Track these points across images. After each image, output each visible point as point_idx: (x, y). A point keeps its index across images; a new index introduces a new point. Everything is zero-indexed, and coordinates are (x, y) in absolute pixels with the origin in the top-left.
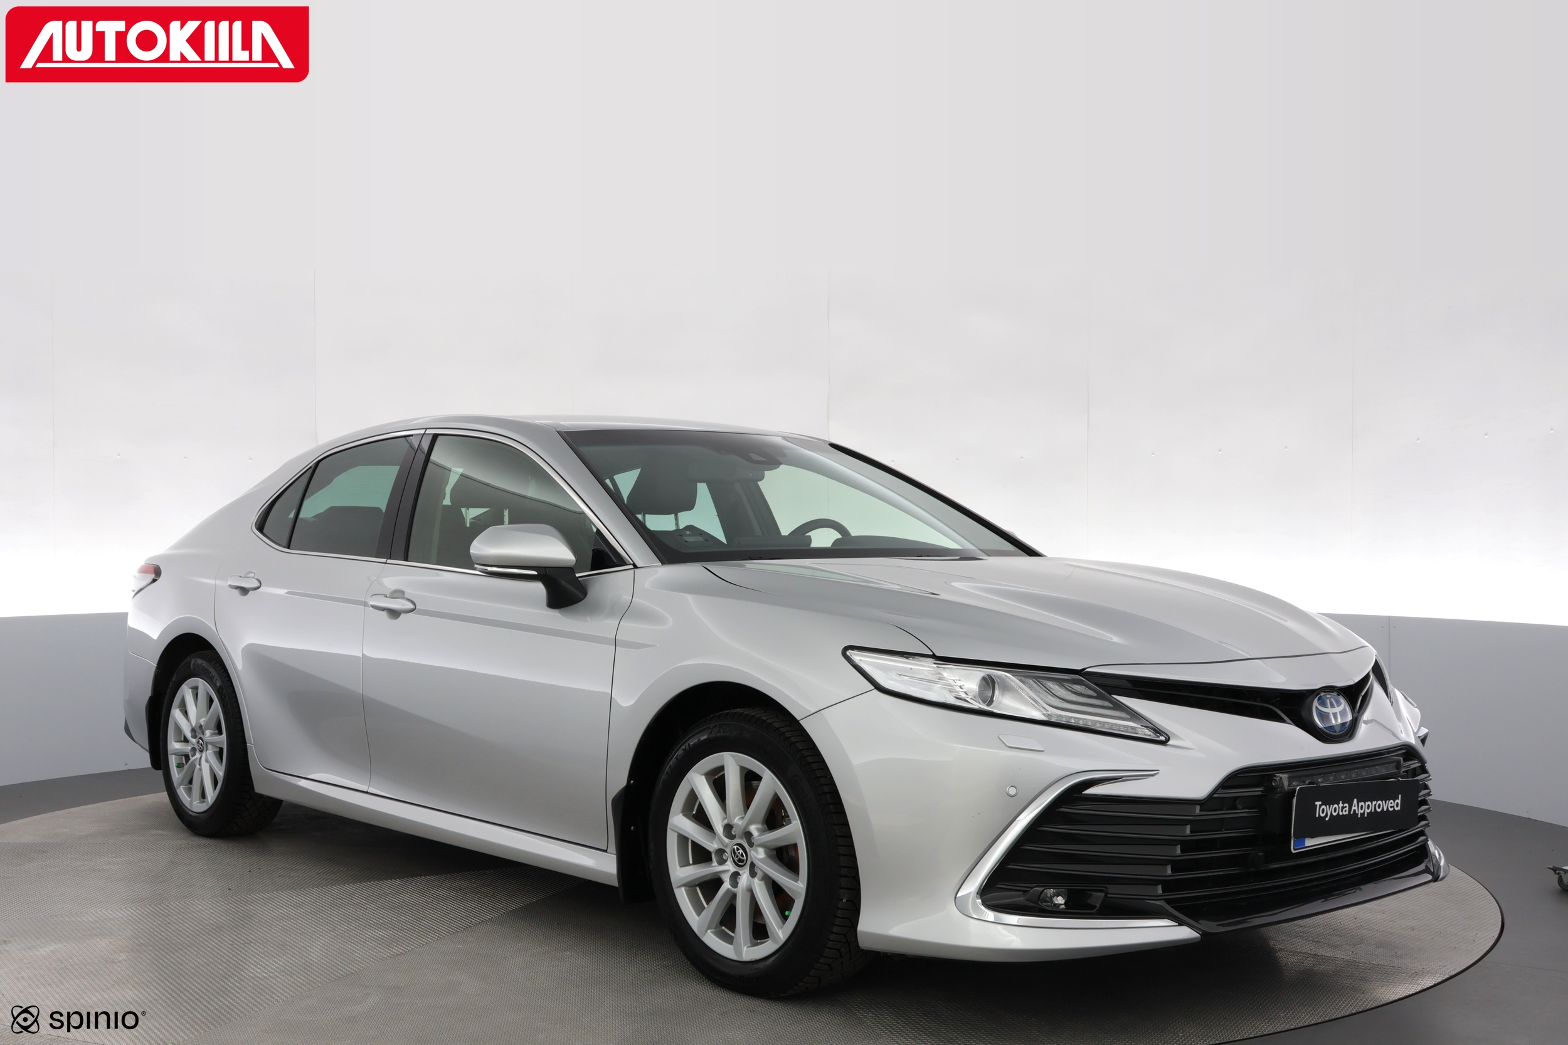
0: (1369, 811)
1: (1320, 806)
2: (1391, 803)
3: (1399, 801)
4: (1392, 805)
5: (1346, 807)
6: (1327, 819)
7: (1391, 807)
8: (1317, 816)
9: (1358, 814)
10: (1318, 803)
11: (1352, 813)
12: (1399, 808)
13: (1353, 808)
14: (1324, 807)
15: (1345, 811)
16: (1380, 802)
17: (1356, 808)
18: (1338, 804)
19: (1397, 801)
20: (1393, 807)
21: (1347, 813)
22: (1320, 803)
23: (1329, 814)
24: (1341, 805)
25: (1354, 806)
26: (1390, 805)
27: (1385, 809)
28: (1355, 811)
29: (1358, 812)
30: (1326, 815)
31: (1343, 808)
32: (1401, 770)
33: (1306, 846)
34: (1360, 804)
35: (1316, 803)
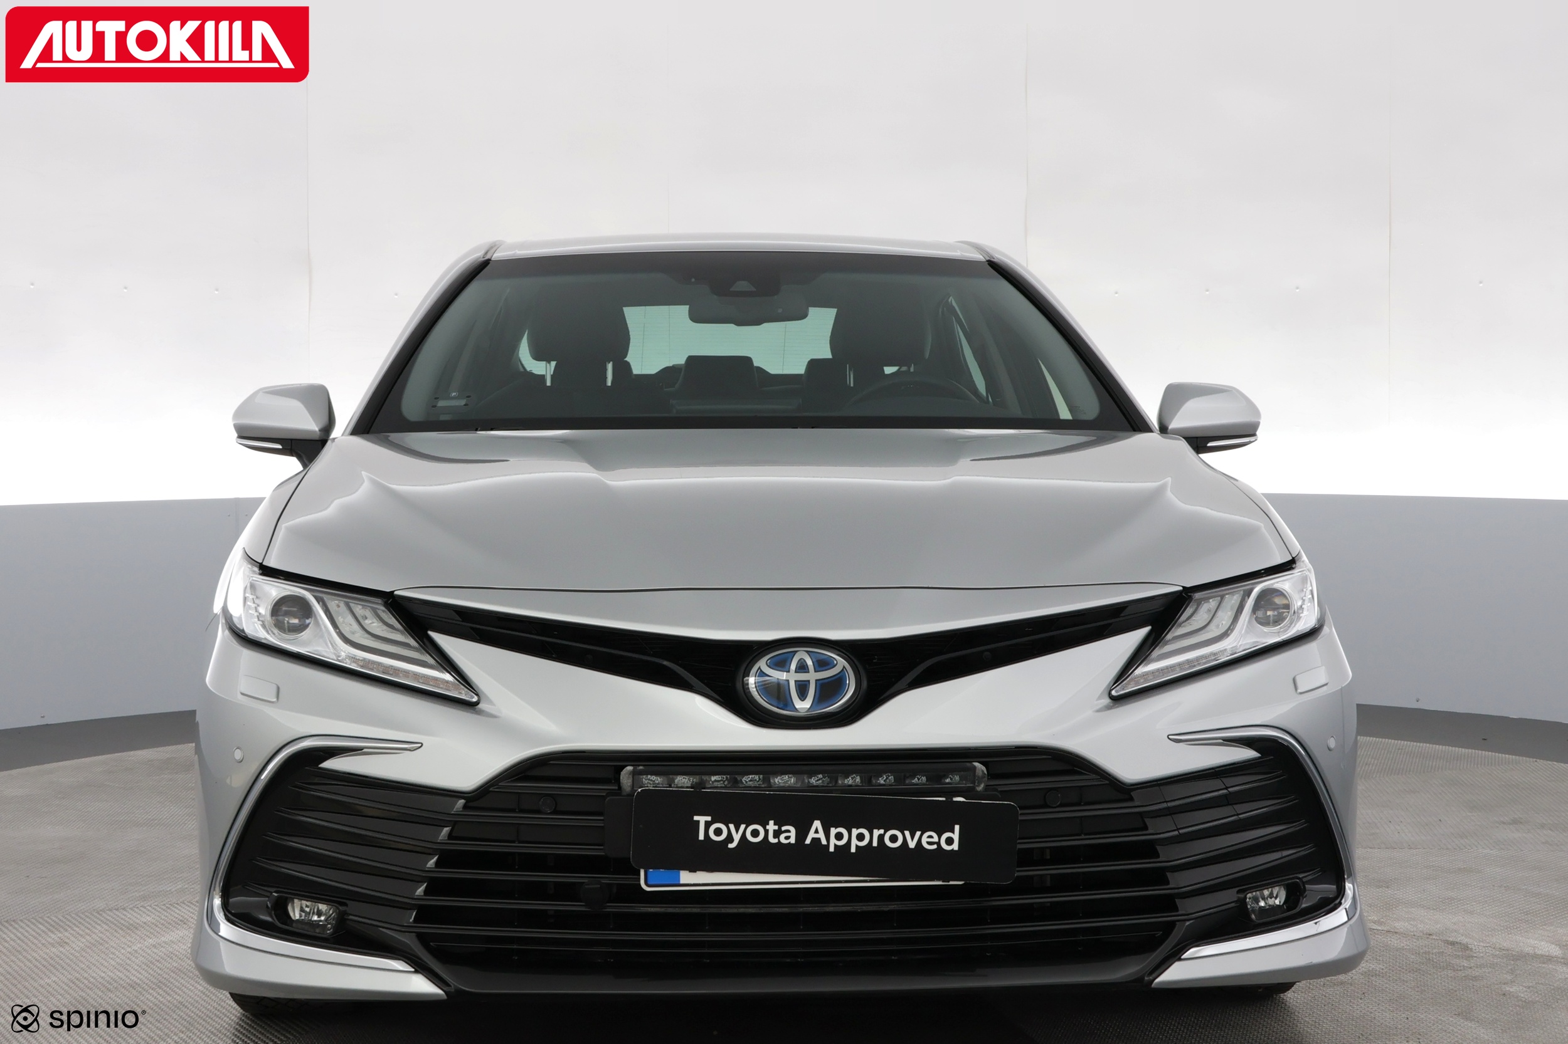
0: (864, 843)
1: (708, 825)
2: (930, 836)
3: (956, 836)
4: (936, 839)
5: (788, 831)
6: (733, 844)
7: (933, 843)
8: (701, 837)
9: (828, 845)
11: (808, 841)
12: (955, 846)
13: (811, 835)
14: (716, 825)
15: (788, 837)
16: (892, 831)
17: (821, 835)
18: (764, 825)
19: (947, 835)
20: (936, 843)
21: (792, 840)
22: (707, 818)
23: (737, 837)
24: (772, 827)
25: (817, 832)
26: (928, 839)
27: (912, 844)
28: (816, 841)
29: (824, 842)
30: (730, 838)
31: (777, 834)
32: (979, 786)
33: (682, 881)
34: (833, 831)
35: (696, 818)
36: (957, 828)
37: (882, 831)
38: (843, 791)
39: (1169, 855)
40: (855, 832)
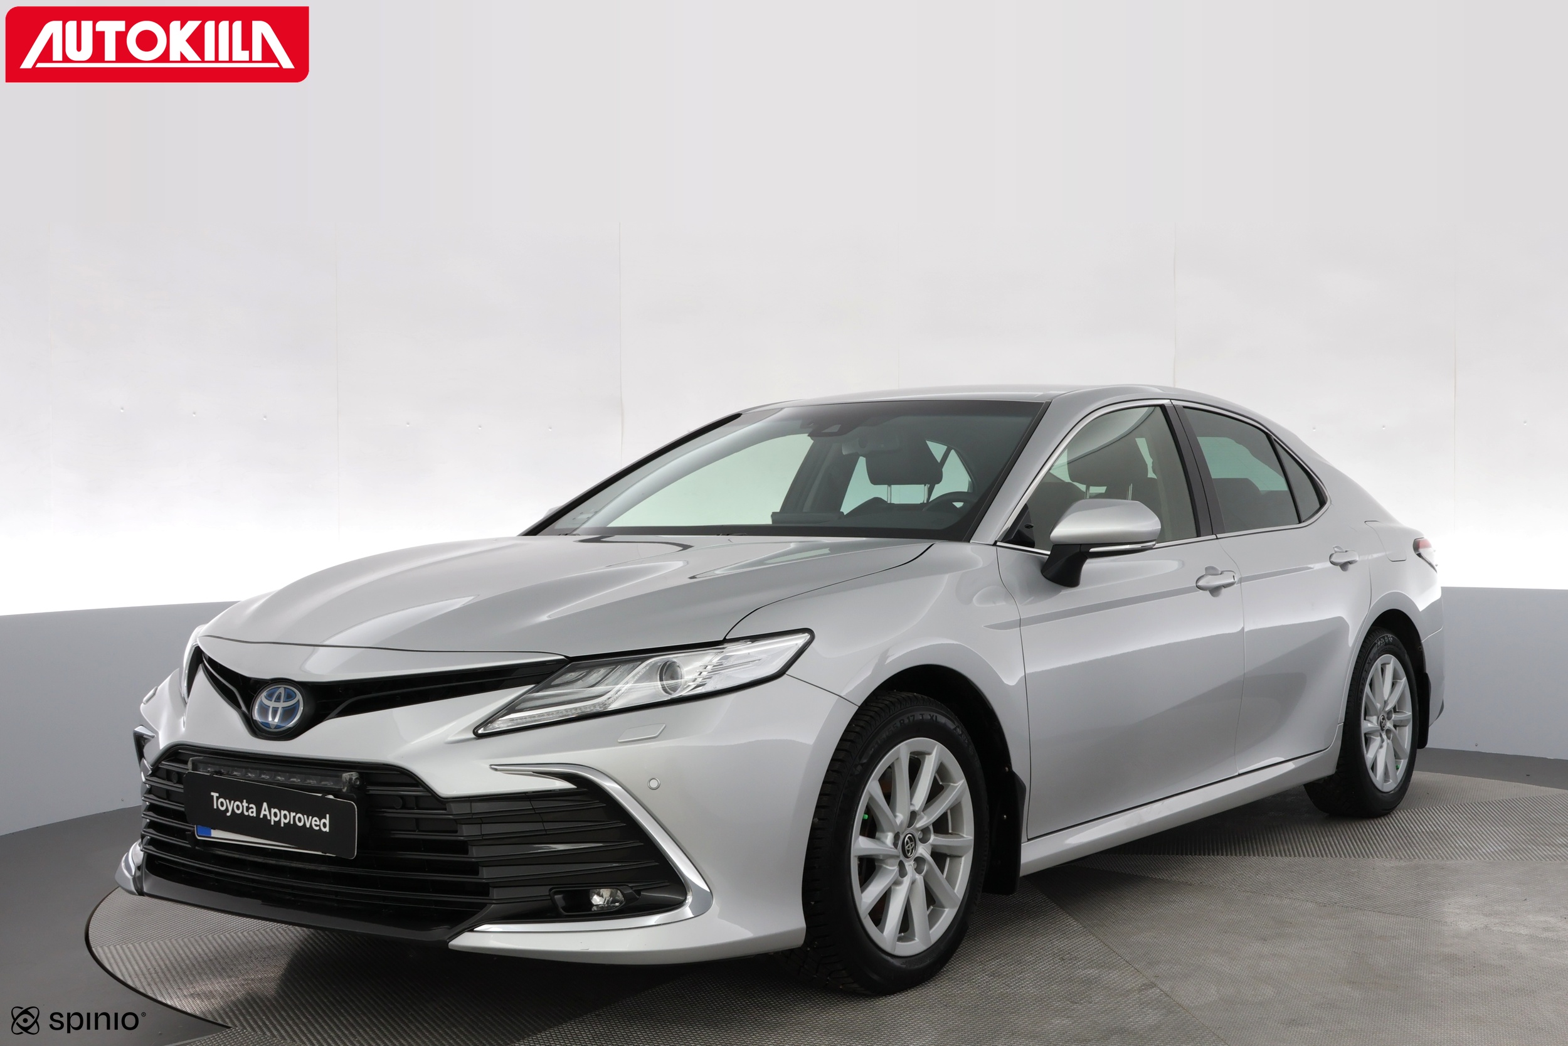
0: (287, 821)
1: (218, 798)
2: (316, 821)
3: (327, 822)
4: (318, 823)
5: (252, 808)
6: (228, 814)
7: (316, 825)
8: (215, 807)
9: (270, 820)
10: (215, 795)
11: (261, 816)
12: (327, 829)
13: (263, 812)
14: (221, 800)
15: (252, 812)
16: (299, 815)
17: (267, 813)
18: (242, 802)
19: (323, 821)
20: (319, 826)
21: (254, 815)
22: (217, 795)
23: (230, 809)
24: (245, 804)
25: (265, 810)
26: (314, 822)
27: (308, 825)
28: (265, 816)
29: (269, 818)
30: (227, 810)
31: (248, 809)
32: (344, 788)
33: (212, 836)
34: (273, 811)
35: (212, 794)
36: (328, 816)
37: (294, 814)
38: (279, 784)
39: (476, 853)
40: (283, 812)
